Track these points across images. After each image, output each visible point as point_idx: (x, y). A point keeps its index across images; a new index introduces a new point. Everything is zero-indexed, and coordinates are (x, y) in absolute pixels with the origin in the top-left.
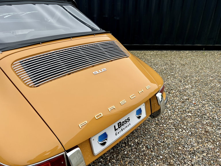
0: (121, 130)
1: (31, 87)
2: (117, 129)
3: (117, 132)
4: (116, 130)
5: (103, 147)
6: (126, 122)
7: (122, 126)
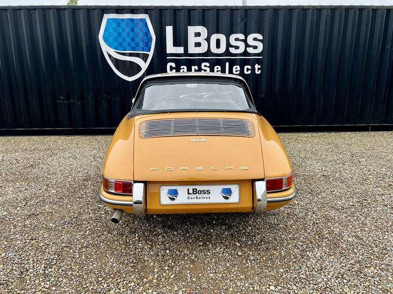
0: (195, 197)
1: (142, 138)
2: (191, 194)
3: (190, 197)
4: (189, 193)
5: (171, 202)
6: (204, 192)
7: (198, 194)
